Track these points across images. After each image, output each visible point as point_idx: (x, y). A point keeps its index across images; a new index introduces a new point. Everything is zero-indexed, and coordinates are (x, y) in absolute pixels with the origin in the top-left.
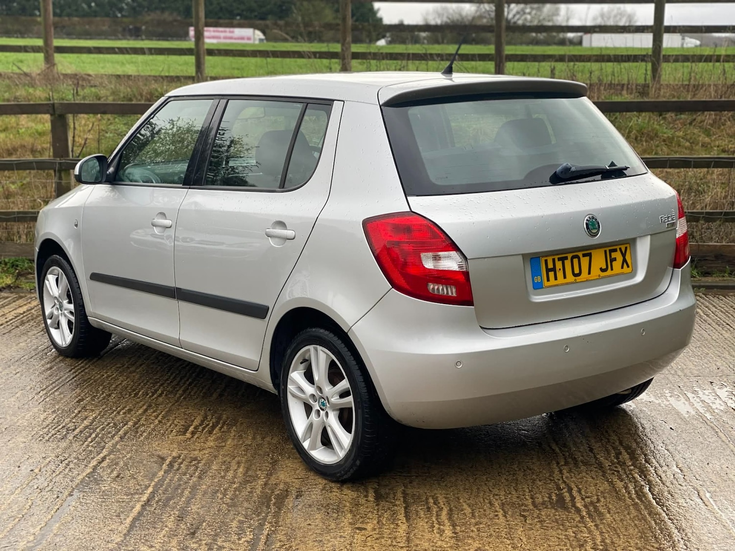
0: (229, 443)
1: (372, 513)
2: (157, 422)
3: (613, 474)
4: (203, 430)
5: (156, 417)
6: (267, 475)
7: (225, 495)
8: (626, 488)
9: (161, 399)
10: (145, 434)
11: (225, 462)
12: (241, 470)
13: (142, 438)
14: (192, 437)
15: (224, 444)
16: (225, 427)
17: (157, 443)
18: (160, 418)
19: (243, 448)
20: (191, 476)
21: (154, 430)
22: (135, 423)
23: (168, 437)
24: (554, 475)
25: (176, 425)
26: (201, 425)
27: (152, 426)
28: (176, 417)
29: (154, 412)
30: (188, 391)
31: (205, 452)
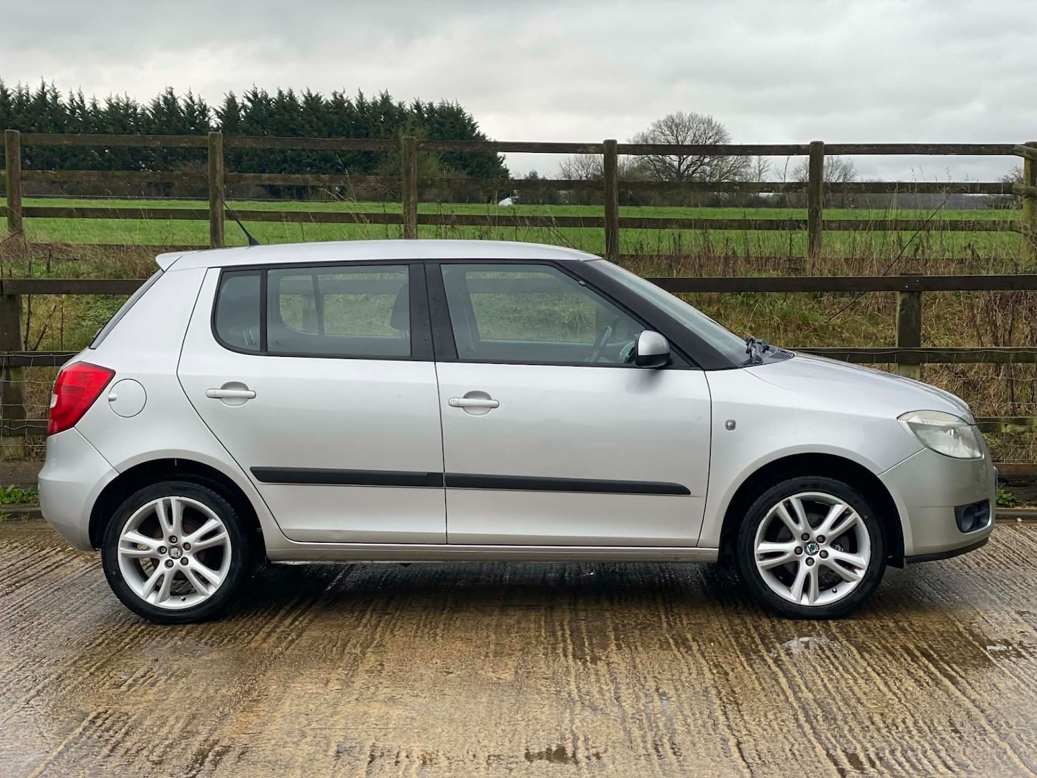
0: (172, 696)
1: (327, 768)
2: (87, 674)
3: (635, 722)
4: (143, 683)
5: (88, 669)
6: (210, 730)
7: (152, 752)
8: (644, 737)
9: (99, 649)
10: (69, 688)
11: (162, 716)
12: (179, 725)
13: (64, 692)
14: (129, 690)
15: (165, 697)
16: (173, 679)
17: (81, 697)
18: (92, 670)
19: (188, 702)
20: (116, 732)
21: (82, 683)
22: (59, 676)
23: (97, 691)
24: (563, 725)
25: (111, 678)
26: (142, 677)
27: (80, 679)
28: (113, 669)
29: (87, 663)
30: (137, 640)
31: (140, 706)
